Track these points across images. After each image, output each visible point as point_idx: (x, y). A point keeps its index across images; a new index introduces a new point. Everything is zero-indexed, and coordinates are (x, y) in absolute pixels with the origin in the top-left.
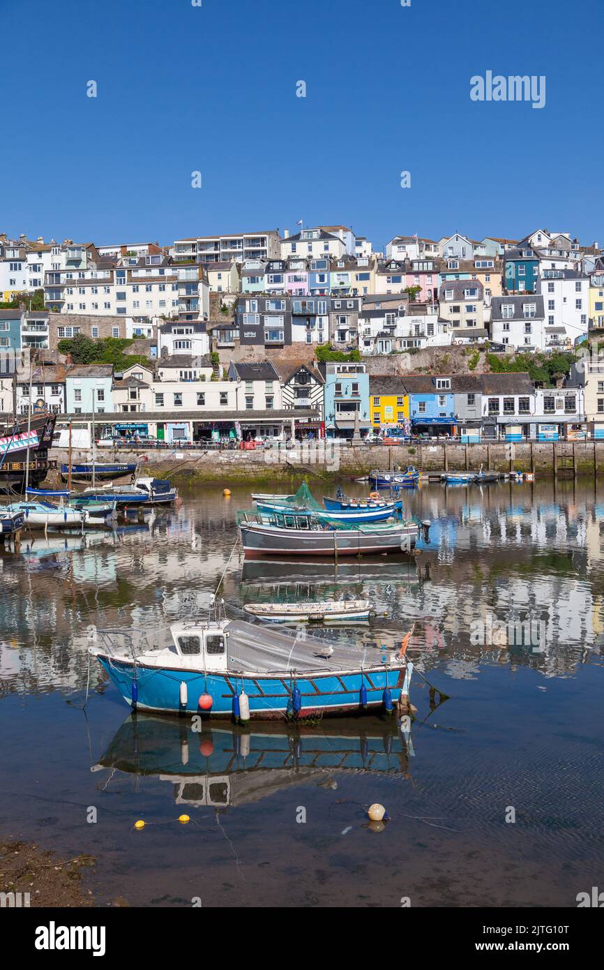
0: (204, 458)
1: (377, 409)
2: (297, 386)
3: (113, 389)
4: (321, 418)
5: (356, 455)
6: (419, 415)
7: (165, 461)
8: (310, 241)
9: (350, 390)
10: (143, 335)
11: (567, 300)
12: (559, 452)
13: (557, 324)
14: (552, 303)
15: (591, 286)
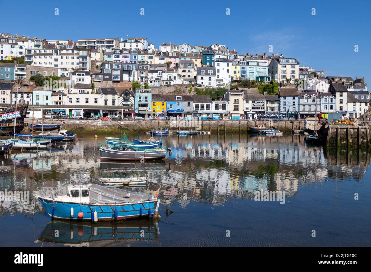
0: (88, 123)
1: (154, 107)
2: (124, 97)
3: (52, 96)
4: (133, 109)
5: (146, 123)
6: (170, 109)
7: (72, 124)
8: (131, 43)
9: (145, 99)
10: (65, 75)
11: (224, 69)
12: (220, 124)
13: (220, 78)
14: (218, 70)
15: (232, 65)
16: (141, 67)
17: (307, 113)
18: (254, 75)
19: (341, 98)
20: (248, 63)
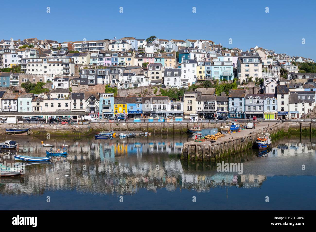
0: (50, 127)
1: (116, 109)
2: (90, 101)
3: (32, 102)
4: (98, 111)
5: (100, 126)
6: (131, 110)
7: (38, 128)
8: (118, 44)
9: (108, 102)
10: (50, 81)
11: (190, 70)
12: (163, 126)
13: (186, 78)
14: (185, 71)
15: (198, 65)
16: (113, 71)
17: (252, 113)
18: (219, 74)
19: (282, 100)
20: (213, 64)
